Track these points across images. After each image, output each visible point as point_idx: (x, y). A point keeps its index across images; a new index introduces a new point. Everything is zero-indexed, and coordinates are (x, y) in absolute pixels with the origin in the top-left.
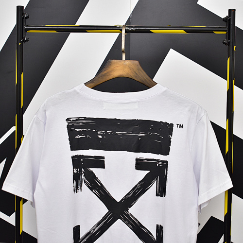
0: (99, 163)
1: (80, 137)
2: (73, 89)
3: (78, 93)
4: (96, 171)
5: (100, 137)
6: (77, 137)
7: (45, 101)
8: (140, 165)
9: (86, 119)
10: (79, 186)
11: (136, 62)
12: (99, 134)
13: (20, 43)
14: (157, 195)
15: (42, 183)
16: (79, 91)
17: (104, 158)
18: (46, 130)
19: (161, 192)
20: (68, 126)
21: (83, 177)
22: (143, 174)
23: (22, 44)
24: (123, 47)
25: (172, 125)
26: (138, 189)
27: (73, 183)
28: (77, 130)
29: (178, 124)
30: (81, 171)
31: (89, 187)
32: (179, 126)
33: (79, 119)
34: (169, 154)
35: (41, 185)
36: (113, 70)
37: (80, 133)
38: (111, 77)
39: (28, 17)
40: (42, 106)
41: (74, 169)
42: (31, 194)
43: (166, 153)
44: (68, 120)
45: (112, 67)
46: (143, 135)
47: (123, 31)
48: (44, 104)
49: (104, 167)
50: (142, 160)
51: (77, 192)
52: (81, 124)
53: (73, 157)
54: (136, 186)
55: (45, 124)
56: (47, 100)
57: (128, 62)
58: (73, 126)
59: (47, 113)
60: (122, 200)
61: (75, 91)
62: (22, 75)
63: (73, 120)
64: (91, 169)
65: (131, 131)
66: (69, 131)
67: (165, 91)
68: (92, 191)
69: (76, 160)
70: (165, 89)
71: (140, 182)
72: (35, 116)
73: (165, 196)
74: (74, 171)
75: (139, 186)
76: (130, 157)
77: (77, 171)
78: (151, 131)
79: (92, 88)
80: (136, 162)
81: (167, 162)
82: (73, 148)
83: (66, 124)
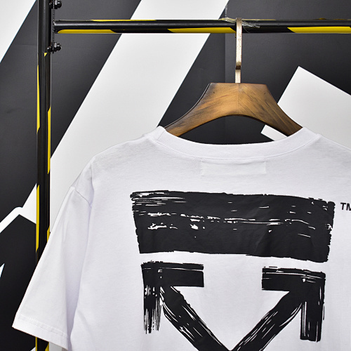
0: (194, 276)
1: (156, 227)
2: (143, 139)
3: (153, 145)
4: (187, 292)
5: (195, 227)
6: (151, 228)
7: (92, 162)
8: (271, 280)
9: (167, 193)
10: (154, 321)
11: (262, 87)
12: (194, 223)
13: (45, 54)
14: (302, 337)
15: (86, 315)
16: (154, 142)
17: (202, 268)
18: (92, 215)
19: (312, 332)
20: (134, 208)
21: (161, 303)
22: (277, 296)
23: (48, 55)
24: (239, 59)
25: (332, 205)
26: (267, 326)
27: (145, 314)
28: (152, 215)
29: (343, 204)
30: (158, 291)
31: (172, 322)
32: (345, 206)
33: (154, 194)
34: (326, 260)
35: (83, 318)
36: (219, 103)
37: (157, 221)
38: (214, 116)
39: (59, 6)
40: (85, 170)
41: (145, 287)
42: (65, 334)
43: (322, 257)
44: (134, 195)
45: (217, 97)
46: (277, 223)
47: (239, 30)
48: (88, 166)
49: (203, 286)
50: (275, 270)
51: (150, 332)
52: (159, 203)
53: (144, 266)
54: (263, 321)
55: (90, 204)
56: (94, 159)
57: (246, 87)
58: (143, 207)
59: (93, 183)
60: (238, 346)
61: (148, 141)
62: (49, 113)
63: (143, 197)
64: (178, 288)
65: (253, 215)
66: (136, 217)
67: (318, 141)
68: (179, 329)
69: (149, 271)
70: (317, 137)
71: (271, 312)
72: (73, 188)
73: (319, 340)
74: (145, 291)
75: (268, 321)
77: (151, 291)
78: (292, 216)
79: (179, 137)
80: (264, 276)
81: (322, 275)
82: (144, 249)
83: (131, 203)
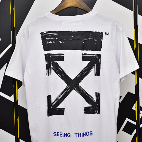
0: (61, 57)
1: (49, 43)
2: (44, 15)
3: (47, 17)
4: (59, 63)
5: (61, 42)
6: (47, 43)
7: (28, 23)
8: (85, 58)
9: (52, 32)
10: (49, 72)
12: (60, 41)
14: (95, 75)
15: (28, 71)
16: (47, 16)
17: (63, 55)
18: (29, 40)
19: (98, 73)
20: (42, 37)
21: (52, 66)
22: (87, 63)
25: (102, 33)
26: (84, 72)
27: (46, 70)
28: (47, 39)
29: (105, 33)
30: (50, 63)
31: (55, 72)
32: (106, 33)
33: (48, 32)
34: (101, 50)
36: (67, 3)
37: (49, 41)
40: (26, 26)
41: (46, 61)
42: (22, 77)
43: (99, 49)
44: (41, 33)
45: (66, 1)
46: (86, 40)
48: (27, 25)
49: (63, 60)
50: (86, 55)
51: (48, 75)
52: (49, 35)
53: (45, 55)
54: (83, 70)
55: (28, 37)
56: (29, 22)
58: (45, 37)
59: (29, 30)
60: (75, 78)
61: (45, 16)
62: (14, 8)
63: (44, 33)
64: (56, 62)
65: (78, 38)
66: (42, 40)
67: (97, 14)
68: (57, 74)
69: (47, 57)
70: (97, 12)
71: (85, 68)
72: (23, 32)
73: (100, 75)
74: (46, 63)
76: (78, 53)
77: (48, 63)
78: (90, 38)
79: (55, 14)
80: (82, 56)
81: (100, 55)
82: (45, 50)
83: (41, 35)
